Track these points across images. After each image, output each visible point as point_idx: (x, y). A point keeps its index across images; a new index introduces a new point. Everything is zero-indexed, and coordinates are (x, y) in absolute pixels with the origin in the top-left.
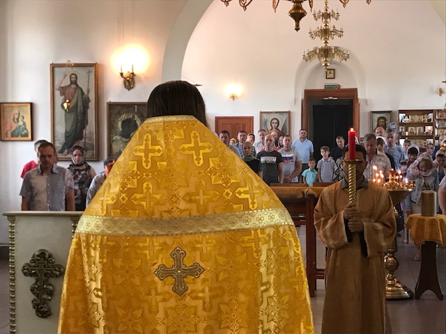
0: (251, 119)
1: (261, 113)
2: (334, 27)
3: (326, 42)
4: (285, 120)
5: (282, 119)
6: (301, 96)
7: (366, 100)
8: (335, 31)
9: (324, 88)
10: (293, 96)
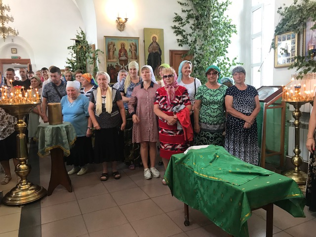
2: (7, 15)
3: (3, 24)
7: (35, 65)
8: (8, 18)
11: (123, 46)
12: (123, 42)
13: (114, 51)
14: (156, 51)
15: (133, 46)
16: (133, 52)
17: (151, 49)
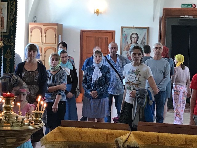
0: (113, 33)
1: (122, 28)
4: (143, 35)
5: (142, 35)
6: (159, 14)
9: (180, 7)
10: (152, 13)
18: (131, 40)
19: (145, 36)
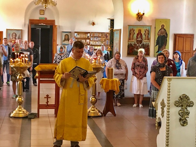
0: (2, 32)
5: (18, 34)
7: (60, 26)
11: (140, 31)
12: (140, 28)
13: (133, 35)
14: (164, 34)
15: (147, 32)
16: (147, 35)
17: (160, 33)
18: (12, 37)
19: (20, 34)
